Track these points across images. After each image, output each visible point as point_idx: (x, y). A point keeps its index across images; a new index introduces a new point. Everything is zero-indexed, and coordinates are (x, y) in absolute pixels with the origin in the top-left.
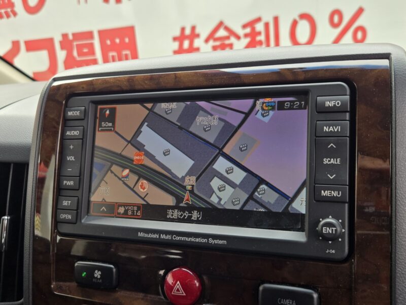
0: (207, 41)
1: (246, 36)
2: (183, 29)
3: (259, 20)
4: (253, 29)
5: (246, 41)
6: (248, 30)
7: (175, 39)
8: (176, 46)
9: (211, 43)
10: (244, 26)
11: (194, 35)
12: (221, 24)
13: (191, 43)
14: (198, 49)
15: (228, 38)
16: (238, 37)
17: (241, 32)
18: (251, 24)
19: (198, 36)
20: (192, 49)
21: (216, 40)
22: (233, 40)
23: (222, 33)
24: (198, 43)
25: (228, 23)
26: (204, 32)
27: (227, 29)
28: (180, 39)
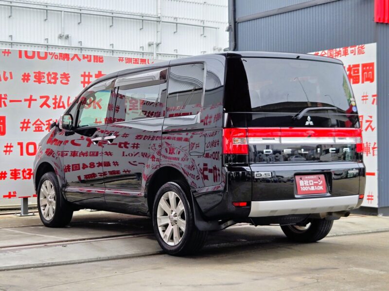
0: (33, 125)
1: (47, 124)
2: (25, 120)
3: (51, 120)
4: (49, 123)
5: (46, 126)
6: (47, 123)
7: (21, 123)
8: (21, 125)
9: (35, 126)
10: (46, 121)
11: (28, 122)
12: (39, 120)
13: (27, 125)
14: (29, 127)
15: (40, 124)
16: (44, 125)
17: (45, 123)
18: (48, 121)
19: (30, 123)
20: (27, 127)
21: (36, 125)
22: (42, 125)
23: (39, 123)
24: (29, 125)
25: (41, 120)
26: (32, 121)
27: (40, 121)
28: (24, 123)
